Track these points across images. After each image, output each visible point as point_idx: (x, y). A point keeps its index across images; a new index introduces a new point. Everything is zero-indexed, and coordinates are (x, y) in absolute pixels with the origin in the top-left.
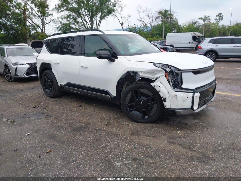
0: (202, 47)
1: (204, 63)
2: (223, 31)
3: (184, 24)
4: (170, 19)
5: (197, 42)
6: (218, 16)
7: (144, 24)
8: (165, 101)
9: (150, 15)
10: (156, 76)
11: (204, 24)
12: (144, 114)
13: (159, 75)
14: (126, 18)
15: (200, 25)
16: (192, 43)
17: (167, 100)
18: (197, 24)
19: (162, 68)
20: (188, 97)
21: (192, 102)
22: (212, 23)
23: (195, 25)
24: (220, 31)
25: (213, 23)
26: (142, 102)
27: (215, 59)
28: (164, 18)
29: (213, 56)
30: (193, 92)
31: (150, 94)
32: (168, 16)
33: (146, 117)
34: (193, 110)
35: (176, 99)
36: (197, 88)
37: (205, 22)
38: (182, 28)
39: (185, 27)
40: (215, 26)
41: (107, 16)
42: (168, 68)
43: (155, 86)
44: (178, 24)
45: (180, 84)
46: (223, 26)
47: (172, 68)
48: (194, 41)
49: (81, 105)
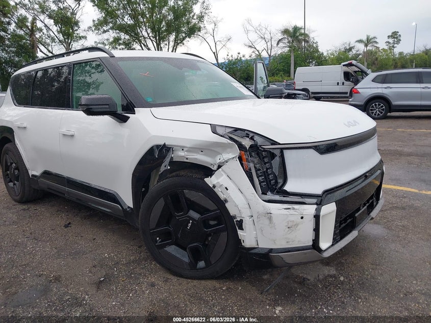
0: (359, 90)
1: (349, 125)
2: (402, 62)
3: (330, 52)
4: (303, 43)
5: (352, 82)
6: (391, 36)
7: (257, 53)
8: (241, 228)
9: (267, 36)
10: (218, 160)
11: (365, 50)
12: (196, 255)
13: (226, 156)
14: (223, 43)
15: (358, 53)
16: (343, 84)
17: (247, 223)
18: (354, 52)
19: (231, 139)
20: (302, 218)
21: (314, 230)
22: (380, 49)
23: (351, 53)
24: (396, 63)
25: (383, 49)
26: (190, 224)
27: (386, 113)
28: (293, 41)
29: (382, 106)
30: (316, 204)
31: (210, 205)
32: (300, 37)
33: (201, 264)
34: (320, 250)
35: (267, 222)
36: (328, 192)
37: (368, 48)
38: (325, 58)
39: (332, 56)
40: (387, 55)
41: (187, 39)
42: (248, 139)
43: (214, 186)
44: (319, 51)
45: (280, 181)
46: (401, 53)
47: (256, 138)
48: (346, 81)
49: (70, 223)
